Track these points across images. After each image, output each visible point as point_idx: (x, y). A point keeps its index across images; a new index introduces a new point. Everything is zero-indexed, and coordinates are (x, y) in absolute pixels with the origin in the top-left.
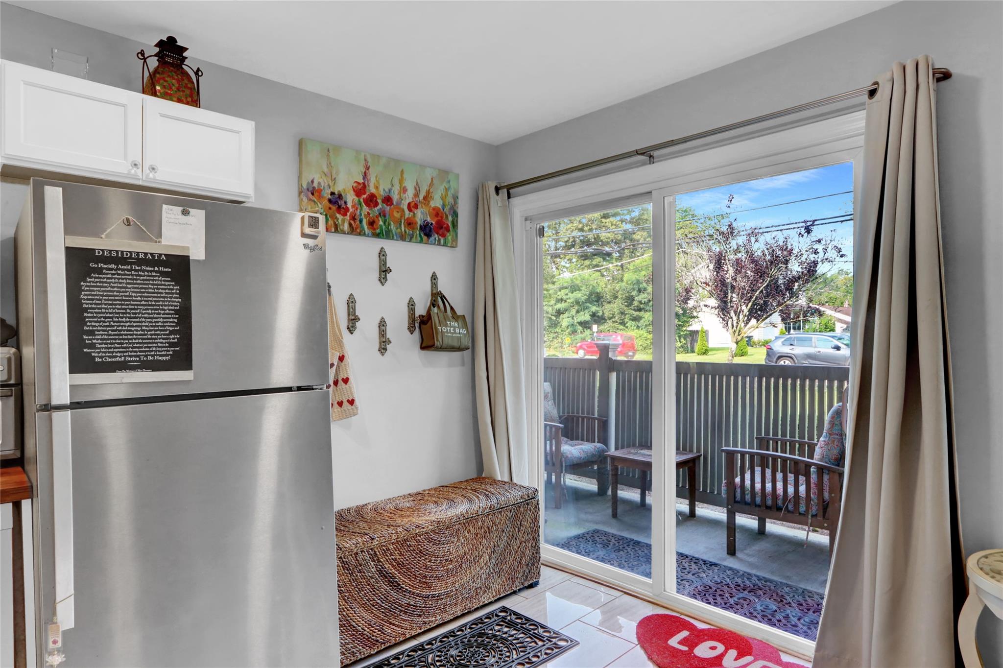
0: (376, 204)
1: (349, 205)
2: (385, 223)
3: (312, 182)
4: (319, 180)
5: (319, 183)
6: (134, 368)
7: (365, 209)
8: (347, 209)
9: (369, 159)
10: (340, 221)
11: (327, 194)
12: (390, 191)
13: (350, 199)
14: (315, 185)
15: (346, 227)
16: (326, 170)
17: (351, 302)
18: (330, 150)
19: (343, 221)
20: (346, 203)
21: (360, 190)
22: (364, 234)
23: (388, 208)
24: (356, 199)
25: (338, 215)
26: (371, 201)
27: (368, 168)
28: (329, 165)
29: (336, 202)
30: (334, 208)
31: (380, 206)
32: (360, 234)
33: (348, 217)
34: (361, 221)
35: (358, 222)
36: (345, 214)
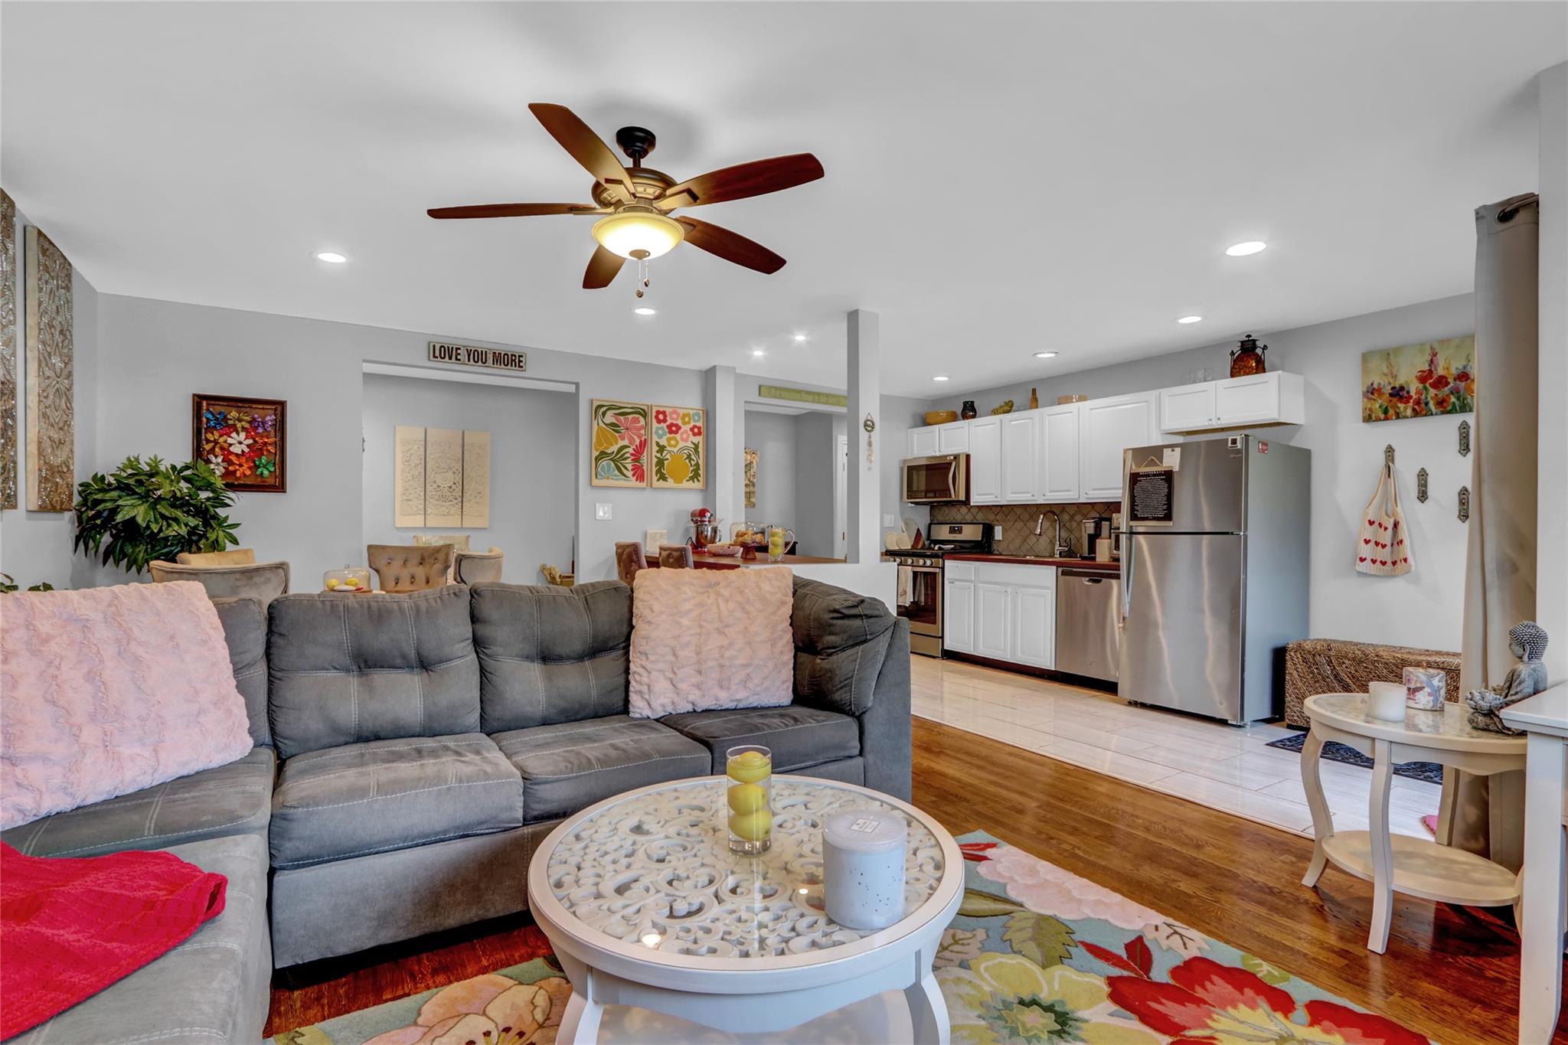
0: (1447, 384)
1: (1413, 393)
2: (1458, 399)
3: (1372, 384)
4: (1377, 380)
5: (1379, 384)
6: (1151, 520)
7: (1432, 392)
8: (1411, 397)
9: (1436, 346)
10: (1402, 409)
11: (1388, 390)
12: (1465, 367)
13: (1414, 387)
14: (1375, 386)
15: (1409, 412)
16: (1385, 370)
17: (1423, 476)
18: (1388, 354)
19: (1405, 408)
20: (1408, 392)
21: (1423, 378)
22: (1432, 414)
23: (1463, 384)
24: (1421, 386)
25: (1399, 405)
26: (1441, 382)
27: (1435, 355)
28: (1390, 366)
29: (1399, 394)
30: (1394, 400)
31: (1452, 385)
32: (1426, 415)
33: (1411, 404)
34: (1427, 404)
35: (1423, 405)
36: (1408, 402)
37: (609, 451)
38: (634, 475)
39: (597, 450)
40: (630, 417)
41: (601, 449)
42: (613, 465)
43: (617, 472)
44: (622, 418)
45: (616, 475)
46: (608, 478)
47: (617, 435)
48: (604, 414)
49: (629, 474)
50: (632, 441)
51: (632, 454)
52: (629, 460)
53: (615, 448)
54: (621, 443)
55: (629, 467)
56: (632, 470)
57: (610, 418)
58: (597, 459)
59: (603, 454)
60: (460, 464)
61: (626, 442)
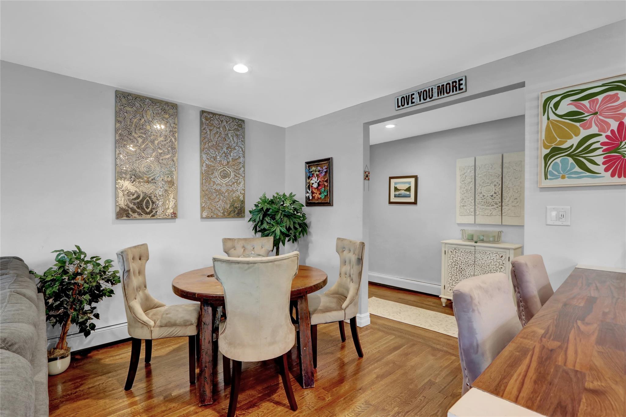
37: (564, 146)
38: (606, 170)
39: (546, 147)
40: (600, 97)
41: (553, 145)
42: (571, 160)
43: (577, 169)
44: (586, 103)
45: (576, 173)
46: (563, 177)
47: (578, 124)
48: (556, 105)
49: (600, 169)
50: (603, 126)
51: (603, 144)
52: (600, 152)
53: (575, 141)
54: (584, 133)
55: (600, 160)
56: (604, 163)
57: (566, 107)
58: (547, 158)
59: (555, 151)
60: (500, 179)
61: (594, 130)
